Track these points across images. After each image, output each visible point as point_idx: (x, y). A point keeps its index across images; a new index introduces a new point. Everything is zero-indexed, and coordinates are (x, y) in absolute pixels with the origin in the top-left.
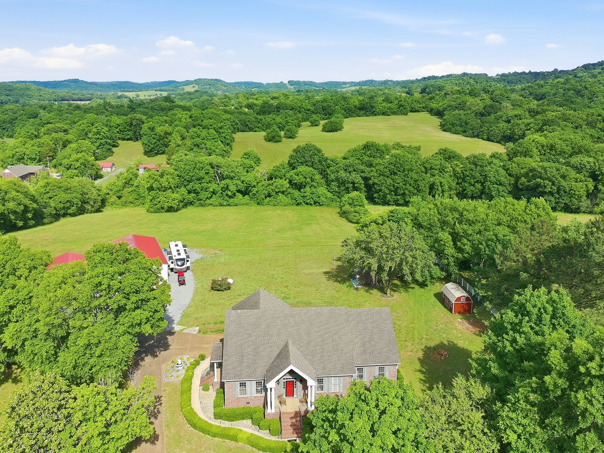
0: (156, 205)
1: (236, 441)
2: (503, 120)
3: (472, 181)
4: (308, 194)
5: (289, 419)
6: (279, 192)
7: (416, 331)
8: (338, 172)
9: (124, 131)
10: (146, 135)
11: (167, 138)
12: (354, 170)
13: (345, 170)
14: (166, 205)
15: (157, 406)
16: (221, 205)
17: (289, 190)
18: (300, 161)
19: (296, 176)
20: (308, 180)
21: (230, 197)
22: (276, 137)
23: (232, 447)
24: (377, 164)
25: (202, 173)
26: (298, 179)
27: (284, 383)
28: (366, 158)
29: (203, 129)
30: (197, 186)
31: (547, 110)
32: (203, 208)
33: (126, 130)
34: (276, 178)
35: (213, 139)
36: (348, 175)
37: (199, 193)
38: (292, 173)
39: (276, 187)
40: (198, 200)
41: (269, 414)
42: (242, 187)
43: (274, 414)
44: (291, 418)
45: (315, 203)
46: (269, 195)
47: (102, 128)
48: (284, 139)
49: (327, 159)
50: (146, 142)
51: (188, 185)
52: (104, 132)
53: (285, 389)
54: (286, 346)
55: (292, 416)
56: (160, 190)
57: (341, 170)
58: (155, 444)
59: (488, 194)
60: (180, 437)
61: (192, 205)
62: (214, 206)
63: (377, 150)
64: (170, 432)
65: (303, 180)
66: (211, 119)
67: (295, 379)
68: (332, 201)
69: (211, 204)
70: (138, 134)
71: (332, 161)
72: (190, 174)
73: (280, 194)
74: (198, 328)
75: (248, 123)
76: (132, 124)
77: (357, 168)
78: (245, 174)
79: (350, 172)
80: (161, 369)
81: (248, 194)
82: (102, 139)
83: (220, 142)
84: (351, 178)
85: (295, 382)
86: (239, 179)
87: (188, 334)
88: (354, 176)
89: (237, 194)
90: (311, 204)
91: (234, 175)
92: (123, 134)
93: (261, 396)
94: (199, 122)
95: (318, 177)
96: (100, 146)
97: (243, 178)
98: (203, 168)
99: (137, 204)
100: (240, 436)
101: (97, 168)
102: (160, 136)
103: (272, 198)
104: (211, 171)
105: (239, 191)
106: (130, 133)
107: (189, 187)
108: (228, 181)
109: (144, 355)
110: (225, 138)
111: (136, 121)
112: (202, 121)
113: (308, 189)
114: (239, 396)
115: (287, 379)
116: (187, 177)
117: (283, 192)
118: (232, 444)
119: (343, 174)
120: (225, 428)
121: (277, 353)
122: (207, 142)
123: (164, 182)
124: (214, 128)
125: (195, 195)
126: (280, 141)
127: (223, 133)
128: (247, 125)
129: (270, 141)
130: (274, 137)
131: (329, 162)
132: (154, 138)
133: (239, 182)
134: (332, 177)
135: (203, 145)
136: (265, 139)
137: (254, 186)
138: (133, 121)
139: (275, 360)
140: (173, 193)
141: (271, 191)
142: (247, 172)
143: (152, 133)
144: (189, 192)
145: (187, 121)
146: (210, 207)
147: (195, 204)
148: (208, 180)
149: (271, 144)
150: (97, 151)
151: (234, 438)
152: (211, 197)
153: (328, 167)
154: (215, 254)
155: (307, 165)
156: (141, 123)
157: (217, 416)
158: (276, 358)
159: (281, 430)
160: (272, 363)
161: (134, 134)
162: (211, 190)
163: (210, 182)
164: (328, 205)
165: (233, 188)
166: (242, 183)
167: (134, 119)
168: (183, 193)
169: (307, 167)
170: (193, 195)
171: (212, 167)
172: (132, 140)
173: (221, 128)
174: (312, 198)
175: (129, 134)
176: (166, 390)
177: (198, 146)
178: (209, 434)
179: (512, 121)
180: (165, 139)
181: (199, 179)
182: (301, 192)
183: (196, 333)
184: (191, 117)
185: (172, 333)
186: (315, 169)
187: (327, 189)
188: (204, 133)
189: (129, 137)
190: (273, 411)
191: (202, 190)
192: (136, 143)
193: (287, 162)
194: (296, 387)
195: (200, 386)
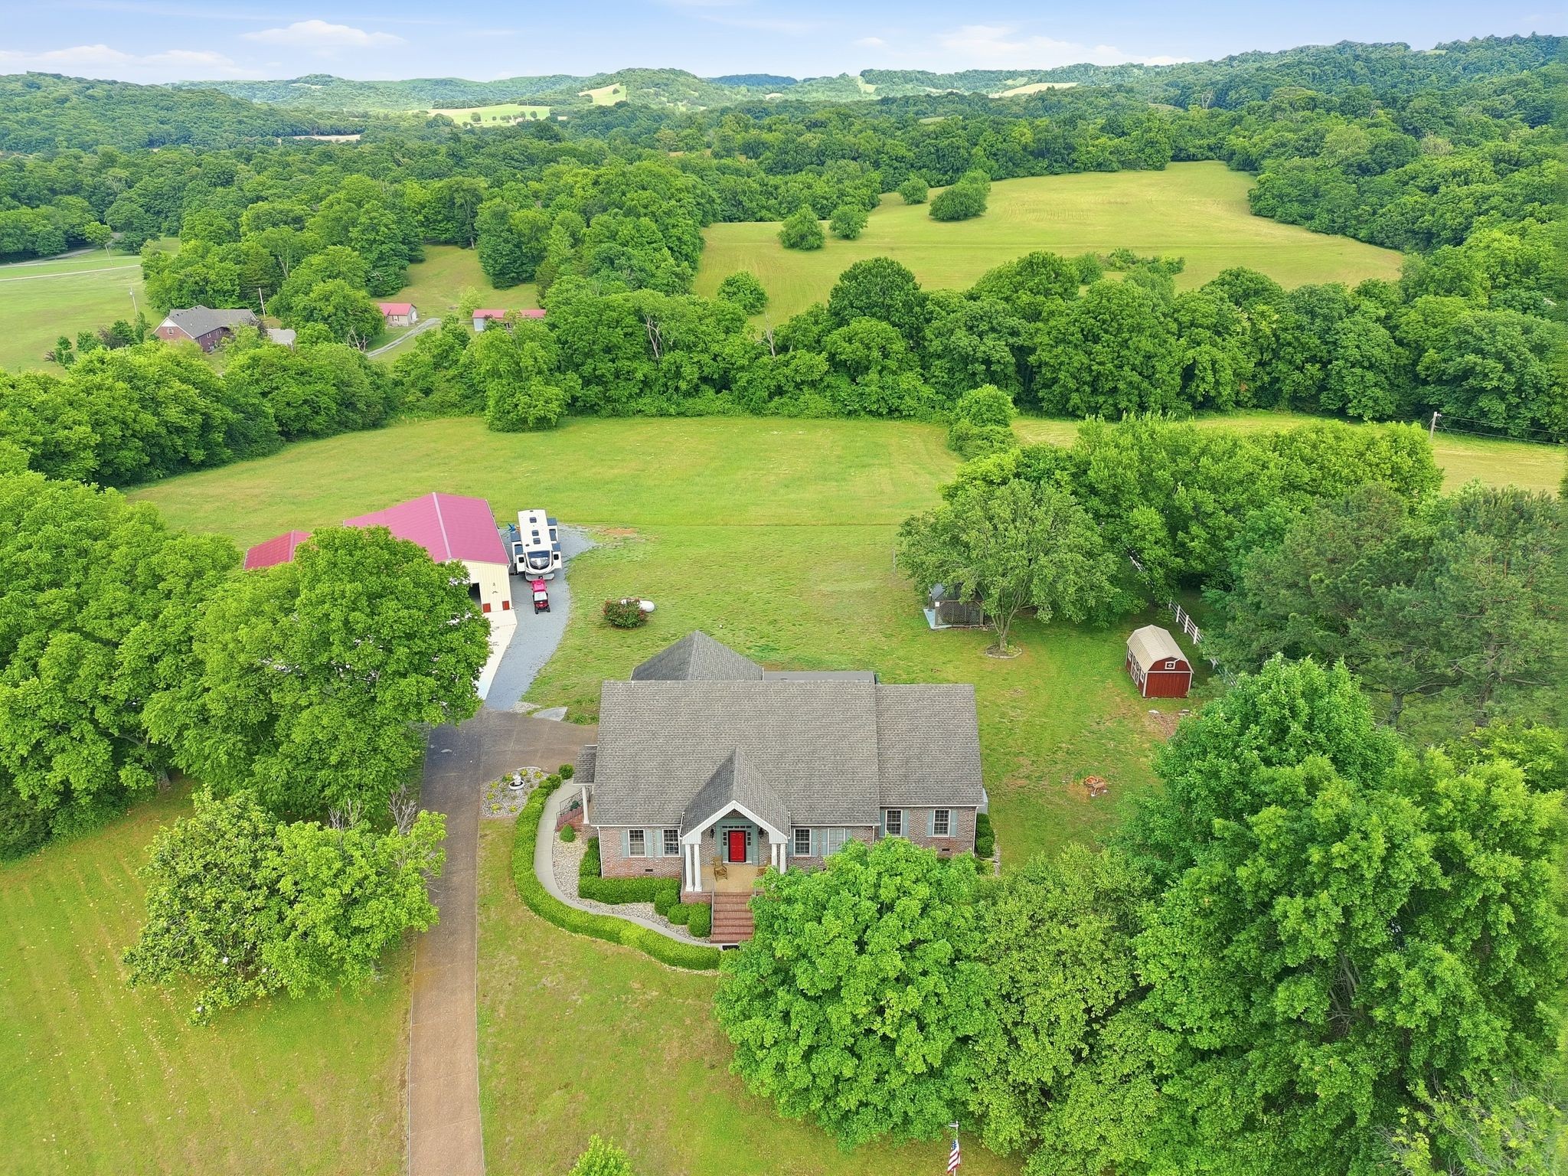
0: (508, 412)
1: (618, 941)
2: (1418, 187)
3: (1299, 359)
4: (873, 388)
5: (728, 907)
6: (803, 382)
7: (1047, 734)
8: (952, 332)
9: (435, 221)
10: (485, 231)
11: (537, 240)
12: (993, 329)
13: (971, 328)
14: (533, 414)
16: (663, 414)
17: (828, 379)
18: (857, 303)
19: (847, 345)
20: (876, 354)
21: (687, 394)
22: (810, 237)
23: (609, 953)
24: (1052, 313)
25: (616, 336)
26: (848, 352)
27: (725, 834)
28: (1025, 298)
29: (626, 215)
30: (605, 367)
31: (1547, 156)
32: (621, 421)
33: (440, 217)
34: (795, 348)
35: (649, 243)
36: (975, 339)
37: (610, 383)
38: (837, 334)
39: (796, 371)
40: (608, 401)
41: (687, 895)
42: (712, 369)
43: (698, 895)
45: (891, 412)
46: (780, 391)
47: (382, 215)
48: (829, 243)
49: (925, 299)
50: (488, 251)
51: (583, 364)
52: (386, 226)
53: (726, 846)
54: (730, 760)
55: (738, 899)
56: (515, 378)
57: (959, 327)
59: (1336, 391)
60: (508, 928)
61: (596, 412)
62: (646, 415)
63: (1057, 275)
64: (488, 918)
65: (862, 352)
66: (644, 189)
67: (749, 827)
68: (933, 407)
69: (640, 411)
70: (468, 228)
71: (938, 304)
72: (588, 337)
73: (805, 388)
74: (565, 709)
75: (741, 198)
76: (454, 203)
77: (999, 324)
78: (722, 336)
79: (980, 336)
80: (479, 793)
81: (730, 389)
82: (384, 243)
83: (666, 251)
84: (982, 348)
85: (749, 833)
86: (705, 350)
87: (542, 721)
88: (990, 343)
89: (704, 387)
90: (881, 415)
91: (692, 338)
92: (434, 229)
94: (616, 196)
95: (899, 346)
96: (380, 258)
97: (715, 348)
98: (618, 322)
99: (468, 408)
100: (626, 933)
101: (373, 319)
102: (520, 235)
103: (785, 399)
104: (639, 329)
105: (705, 380)
106: (449, 226)
107: (587, 369)
108: (678, 355)
110: (679, 239)
111: (462, 194)
112: (624, 194)
113: (873, 375)
114: (630, 857)
115: (730, 827)
116: (580, 344)
117: (813, 384)
118: (610, 947)
119: (963, 340)
120: (595, 918)
121: (710, 774)
122: (635, 252)
123: (524, 357)
124: (653, 214)
125: (601, 388)
126: (819, 247)
127: (673, 226)
128: (740, 203)
129: (792, 246)
130: (803, 237)
131: (930, 306)
132: (506, 241)
133: (706, 358)
134: (936, 346)
135: (623, 261)
136: (783, 242)
137: (742, 368)
138: (456, 195)
139: (704, 789)
140: (547, 383)
141: (783, 381)
142: (727, 331)
143: (502, 227)
144: (587, 382)
145: (587, 195)
146: (638, 419)
147: (603, 412)
148: (630, 352)
149: (797, 256)
150: (375, 274)
151: (614, 937)
152: (639, 395)
153: (928, 321)
154: (625, 539)
155: (873, 315)
156: (474, 200)
157: (585, 893)
158: (708, 785)
159: (710, 927)
160: (700, 793)
161: (461, 228)
162: (639, 375)
163: (635, 357)
164: (923, 418)
165: (690, 372)
166: (714, 359)
167: (457, 190)
168: (572, 384)
169: (874, 321)
170: (595, 388)
171: (642, 320)
172: (456, 243)
173: (669, 213)
174: (883, 398)
175: (447, 230)
176: (486, 835)
177: (612, 263)
178: (564, 927)
179: (1443, 189)
180: (534, 244)
181: (608, 350)
182: (857, 384)
183: (559, 719)
184: (596, 183)
186: (894, 325)
187: (922, 375)
188: (626, 229)
189: (448, 235)
190: (698, 889)
191: (618, 377)
192: (467, 252)
193: (827, 306)
194: (749, 844)
195: (557, 830)
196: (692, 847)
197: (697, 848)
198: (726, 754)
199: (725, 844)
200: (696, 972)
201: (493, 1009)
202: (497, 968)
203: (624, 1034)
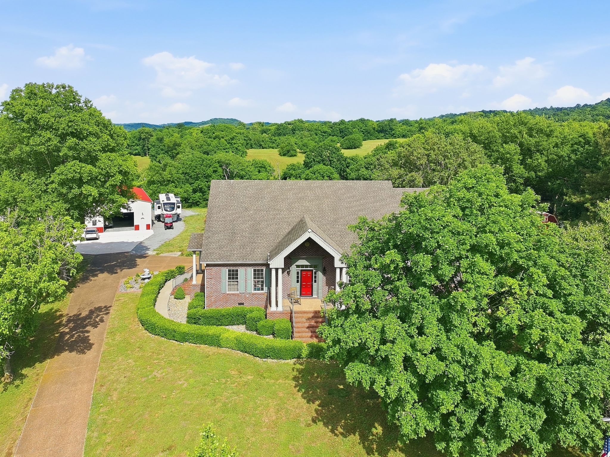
1: (219, 346)
5: (304, 320)
9: (132, 145)
10: (154, 146)
11: (176, 149)
13: (367, 168)
15: (100, 315)
18: (316, 160)
19: (312, 175)
20: (326, 178)
22: (291, 151)
23: (210, 353)
25: (210, 171)
26: (314, 178)
27: (298, 273)
29: (214, 139)
33: (134, 144)
34: (290, 178)
35: (224, 149)
36: (370, 173)
37: (205, 192)
38: (308, 172)
40: (204, 200)
41: (273, 313)
43: (281, 313)
44: (309, 319)
48: (299, 154)
49: (346, 158)
50: (153, 154)
51: (194, 183)
53: (299, 284)
55: (311, 315)
56: (161, 185)
57: (362, 168)
58: (84, 353)
66: (222, 131)
67: (315, 267)
70: (146, 148)
71: (352, 159)
72: (197, 170)
74: (180, 253)
75: (262, 143)
76: (141, 138)
80: (118, 282)
85: (315, 273)
86: (250, 178)
87: (166, 257)
91: (244, 173)
92: (131, 149)
93: (261, 294)
95: (336, 175)
98: (210, 165)
100: (224, 335)
102: (169, 147)
104: (220, 170)
106: (138, 147)
109: (99, 272)
110: (237, 149)
111: (144, 134)
112: (214, 133)
114: (227, 292)
115: (302, 266)
116: (193, 174)
118: (212, 350)
121: (287, 231)
123: (166, 175)
124: (226, 140)
125: (201, 194)
126: (295, 156)
127: (234, 144)
128: (261, 145)
129: (284, 155)
130: (288, 151)
131: (349, 160)
132: (162, 150)
134: (352, 175)
136: (280, 154)
138: (142, 135)
139: (283, 239)
140: (176, 187)
143: (161, 144)
144: (195, 191)
145: (198, 136)
147: (201, 205)
148: (215, 178)
149: (286, 159)
151: (215, 343)
153: (348, 167)
155: (324, 164)
156: (149, 136)
157: (192, 321)
159: (292, 332)
161: (142, 148)
167: (143, 133)
168: (188, 189)
169: (324, 166)
170: (198, 194)
171: (221, 166)
172: (139, 155)
173: (232, 139)
175: (137, 149)
176: (119, 300)
178: (174, 339)
180: (174, 151)
181: (205, 177)
183: (176, 256)
184: (202, 132)
185: (143, 256)
186: (333, 167)
189: (137, 151)
190: (280, 309)
191: (209, 189)
192: (145, 157)
193: (303, 163)
194: (315, 282)
195: (172, 294)
196: (277, 270)
197: (280, 271)
198: (298, 220)
199: (298, 282)
200: (283, 361)
201: (108, 395)
202: (116, 368)
203: (225, 405)
